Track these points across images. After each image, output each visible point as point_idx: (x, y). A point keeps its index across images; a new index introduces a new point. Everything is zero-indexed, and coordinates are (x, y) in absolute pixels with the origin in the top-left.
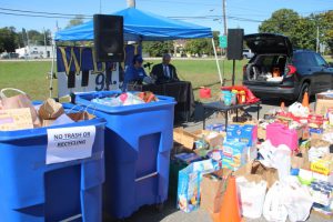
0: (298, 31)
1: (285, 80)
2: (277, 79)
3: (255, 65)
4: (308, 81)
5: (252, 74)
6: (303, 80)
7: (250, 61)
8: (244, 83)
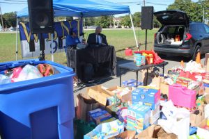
0: (191, 11)
1: (184, 43)
2: (178, 43)
3: (162, 33)
4: (200, 44)
5: (160, 39)
6: (196, 43)
7: (159, 31)
8: (155, 46)
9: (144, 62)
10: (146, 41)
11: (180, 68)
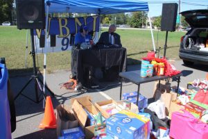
5: (188, 44)
7: (187, 34)
8: (181, 51)
9: (151, 73)
10: (166, 45)
11: (204, 82)
